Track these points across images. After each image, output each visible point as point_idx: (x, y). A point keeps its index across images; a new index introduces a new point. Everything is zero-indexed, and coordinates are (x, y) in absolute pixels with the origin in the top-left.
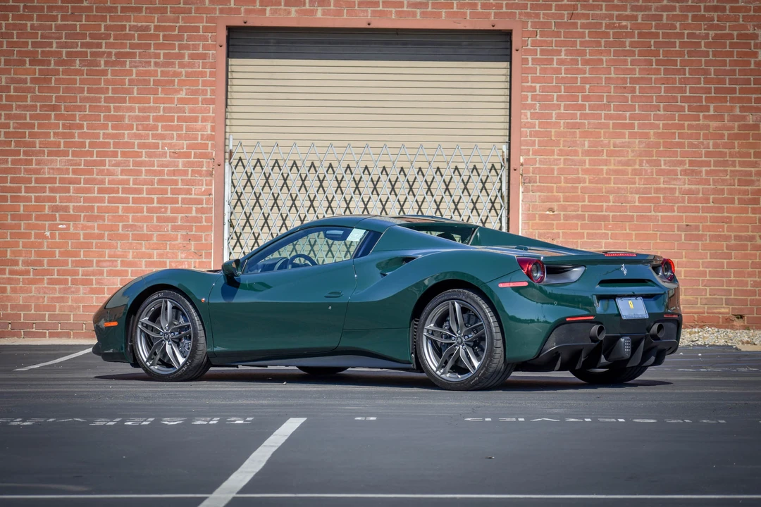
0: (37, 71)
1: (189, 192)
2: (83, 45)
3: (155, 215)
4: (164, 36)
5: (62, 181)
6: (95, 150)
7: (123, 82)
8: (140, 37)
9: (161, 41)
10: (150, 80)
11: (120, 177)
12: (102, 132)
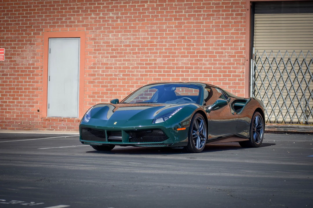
0: (177, 23)
1: (235, 72)
2: (194, 11)
3: (222, 82)
4: (225, 6)
5: (186, 68)
6: (199, 55)
7: (209, 26)
8: (216, 7)
9: (224, 9)
10: (220, 25)
11: (208, 66)
12: (201, 47)
